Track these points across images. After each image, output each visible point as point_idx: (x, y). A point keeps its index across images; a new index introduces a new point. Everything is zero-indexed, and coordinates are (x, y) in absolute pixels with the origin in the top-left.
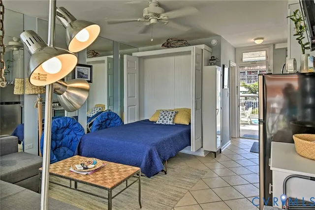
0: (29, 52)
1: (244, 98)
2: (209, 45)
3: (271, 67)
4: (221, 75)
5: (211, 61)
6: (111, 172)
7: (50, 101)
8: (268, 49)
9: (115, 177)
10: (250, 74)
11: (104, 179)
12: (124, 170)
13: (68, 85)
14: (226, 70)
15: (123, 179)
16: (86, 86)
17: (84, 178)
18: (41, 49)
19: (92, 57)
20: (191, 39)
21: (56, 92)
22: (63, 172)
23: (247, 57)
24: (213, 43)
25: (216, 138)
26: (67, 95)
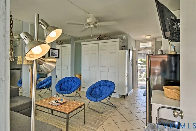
0: (25, 43)
1: (141, 67)
2: (122, 39)
3: (154, 51)
4: (128, 55)
5: (123, 48)
6: (69, 105)
7: (36, 68)
8: (153, 41)
9: (71, 108)
10: (144, 54)
11: (65, 109)
12: (76, 104)
13: (45, 60)
14: (131, 52)
15: (75, 109)
16: (54, 60)
17: (55, 108)
18: (31, 41)
19: (60, 45)
20: (112, 35)
21: (39, 63)
22: (45, 105)
23: (142, 45)
24: (124, 38)
25: (125, 88)
26: (45, 65)
